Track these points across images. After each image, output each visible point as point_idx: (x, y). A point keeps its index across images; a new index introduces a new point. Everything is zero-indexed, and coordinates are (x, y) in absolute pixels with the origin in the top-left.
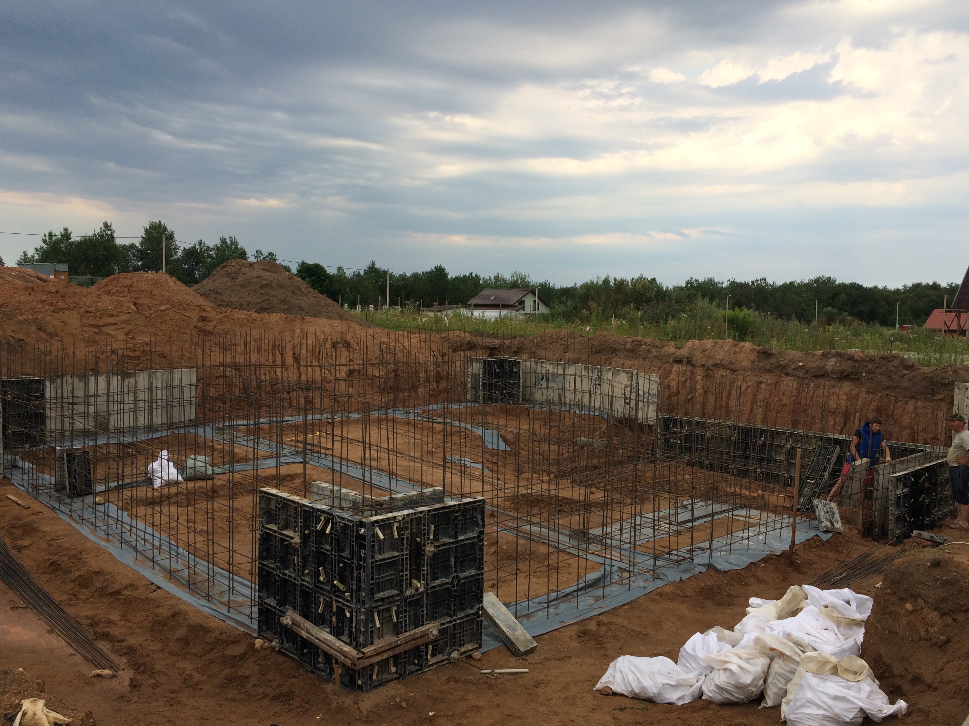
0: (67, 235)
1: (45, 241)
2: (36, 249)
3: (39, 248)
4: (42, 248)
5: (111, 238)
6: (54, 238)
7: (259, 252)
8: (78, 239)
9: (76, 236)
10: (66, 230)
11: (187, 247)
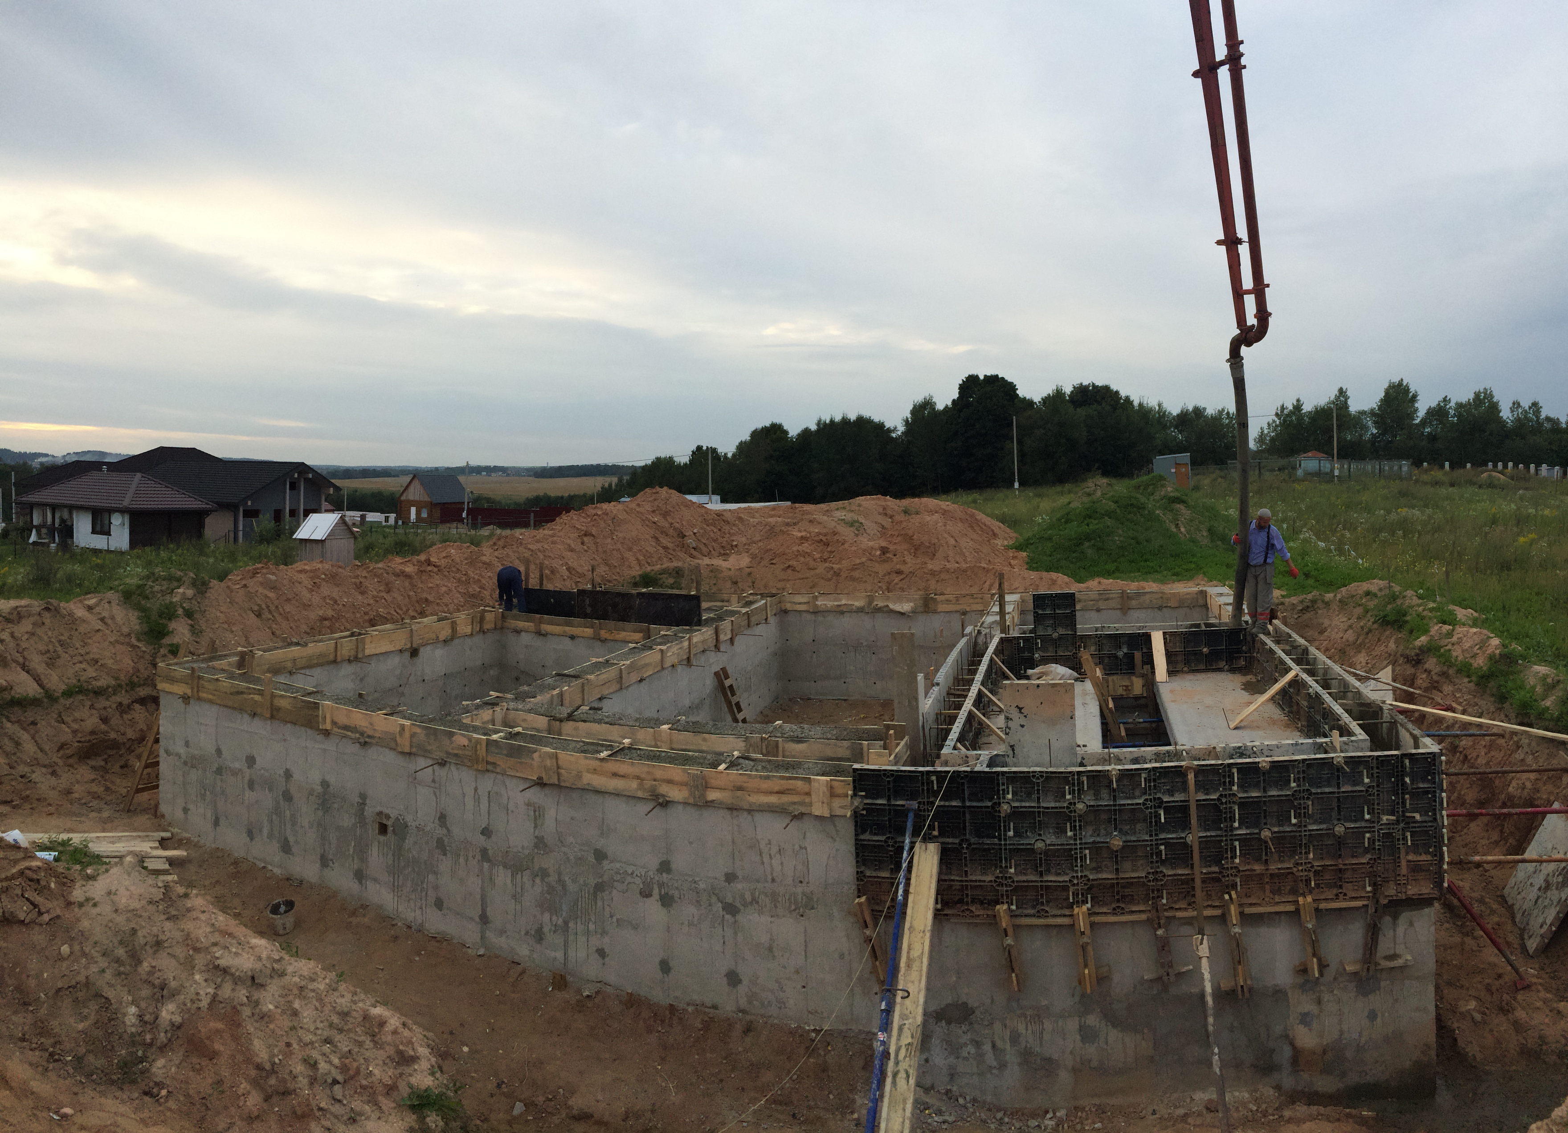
0: (1298, 407)
1: (1277, 414)
2: (1268, 424)
3: (1271, 422)
4: (1274, 421)
5: (1345, 406)
6: (1286, 412)
7: (1516, 405)
8: (1309, 409)
9: (1307, 408)
10: (1298, 400)
11: (1434, 404)
